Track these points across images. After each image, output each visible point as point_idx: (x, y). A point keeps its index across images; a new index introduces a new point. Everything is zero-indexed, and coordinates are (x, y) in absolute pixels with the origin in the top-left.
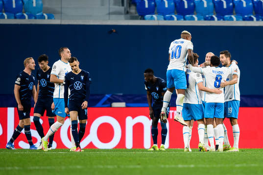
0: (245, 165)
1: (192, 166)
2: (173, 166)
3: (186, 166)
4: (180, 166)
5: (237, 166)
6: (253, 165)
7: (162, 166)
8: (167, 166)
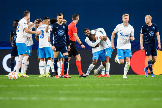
0: (70, 85)
1: (38, 86)
2: (26, 86)
3: (34, 86)
4: (30, 86)
5: (66, 85)
6: (75, 85)
7: (20, 86)
8: (23, 86)
